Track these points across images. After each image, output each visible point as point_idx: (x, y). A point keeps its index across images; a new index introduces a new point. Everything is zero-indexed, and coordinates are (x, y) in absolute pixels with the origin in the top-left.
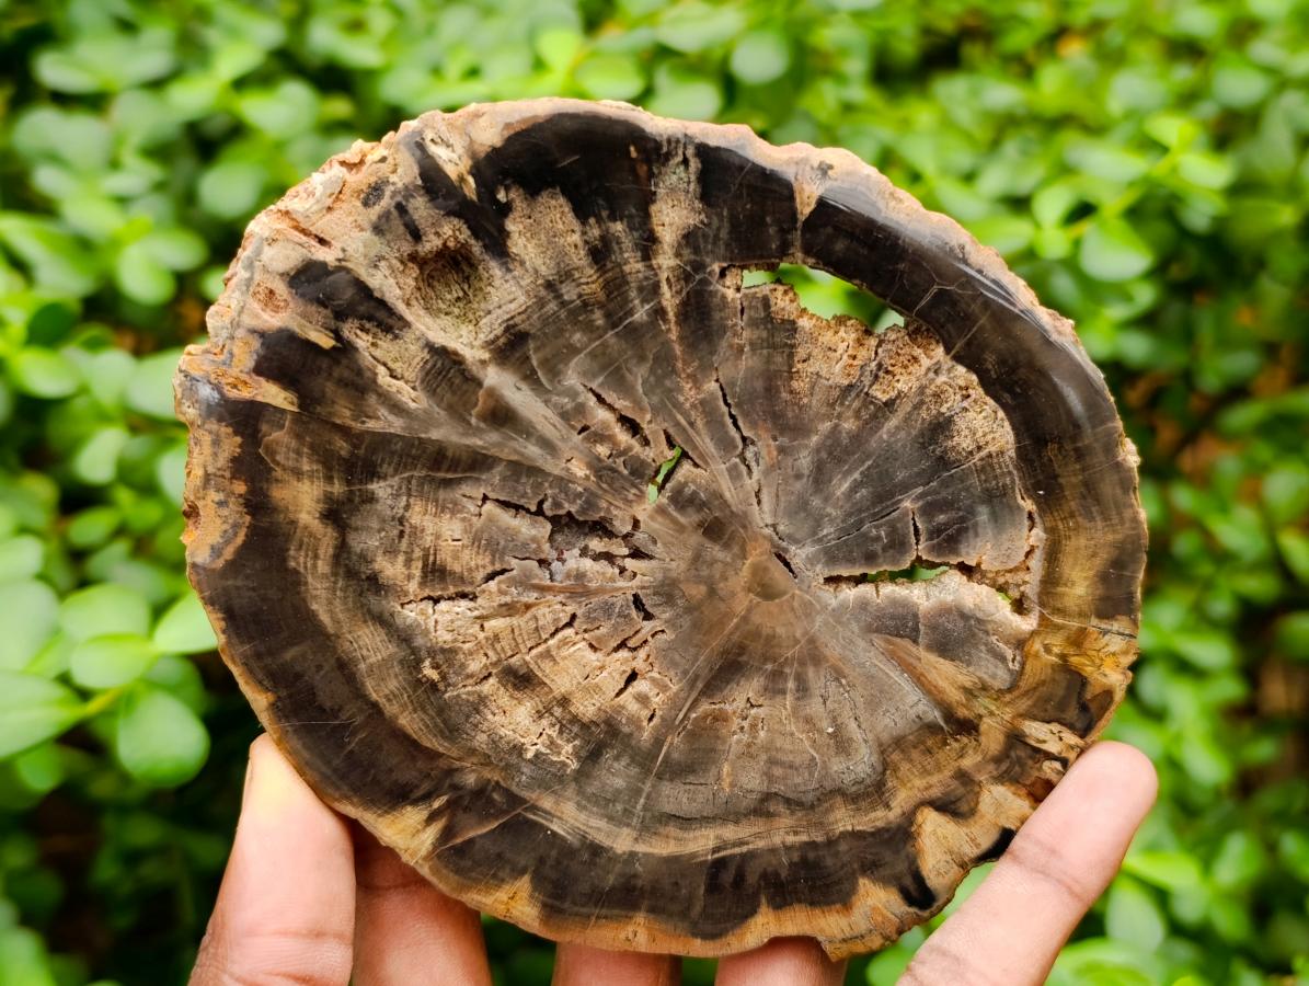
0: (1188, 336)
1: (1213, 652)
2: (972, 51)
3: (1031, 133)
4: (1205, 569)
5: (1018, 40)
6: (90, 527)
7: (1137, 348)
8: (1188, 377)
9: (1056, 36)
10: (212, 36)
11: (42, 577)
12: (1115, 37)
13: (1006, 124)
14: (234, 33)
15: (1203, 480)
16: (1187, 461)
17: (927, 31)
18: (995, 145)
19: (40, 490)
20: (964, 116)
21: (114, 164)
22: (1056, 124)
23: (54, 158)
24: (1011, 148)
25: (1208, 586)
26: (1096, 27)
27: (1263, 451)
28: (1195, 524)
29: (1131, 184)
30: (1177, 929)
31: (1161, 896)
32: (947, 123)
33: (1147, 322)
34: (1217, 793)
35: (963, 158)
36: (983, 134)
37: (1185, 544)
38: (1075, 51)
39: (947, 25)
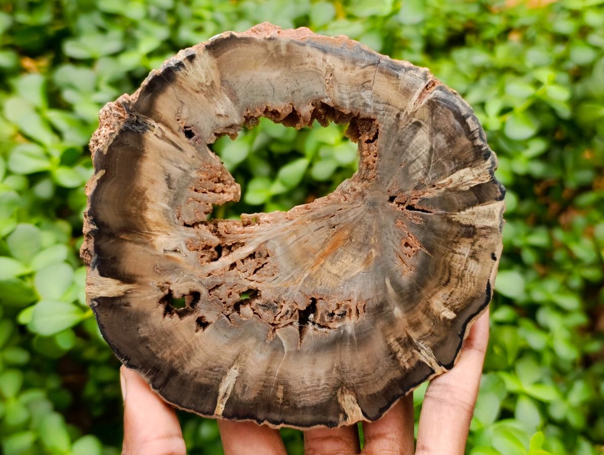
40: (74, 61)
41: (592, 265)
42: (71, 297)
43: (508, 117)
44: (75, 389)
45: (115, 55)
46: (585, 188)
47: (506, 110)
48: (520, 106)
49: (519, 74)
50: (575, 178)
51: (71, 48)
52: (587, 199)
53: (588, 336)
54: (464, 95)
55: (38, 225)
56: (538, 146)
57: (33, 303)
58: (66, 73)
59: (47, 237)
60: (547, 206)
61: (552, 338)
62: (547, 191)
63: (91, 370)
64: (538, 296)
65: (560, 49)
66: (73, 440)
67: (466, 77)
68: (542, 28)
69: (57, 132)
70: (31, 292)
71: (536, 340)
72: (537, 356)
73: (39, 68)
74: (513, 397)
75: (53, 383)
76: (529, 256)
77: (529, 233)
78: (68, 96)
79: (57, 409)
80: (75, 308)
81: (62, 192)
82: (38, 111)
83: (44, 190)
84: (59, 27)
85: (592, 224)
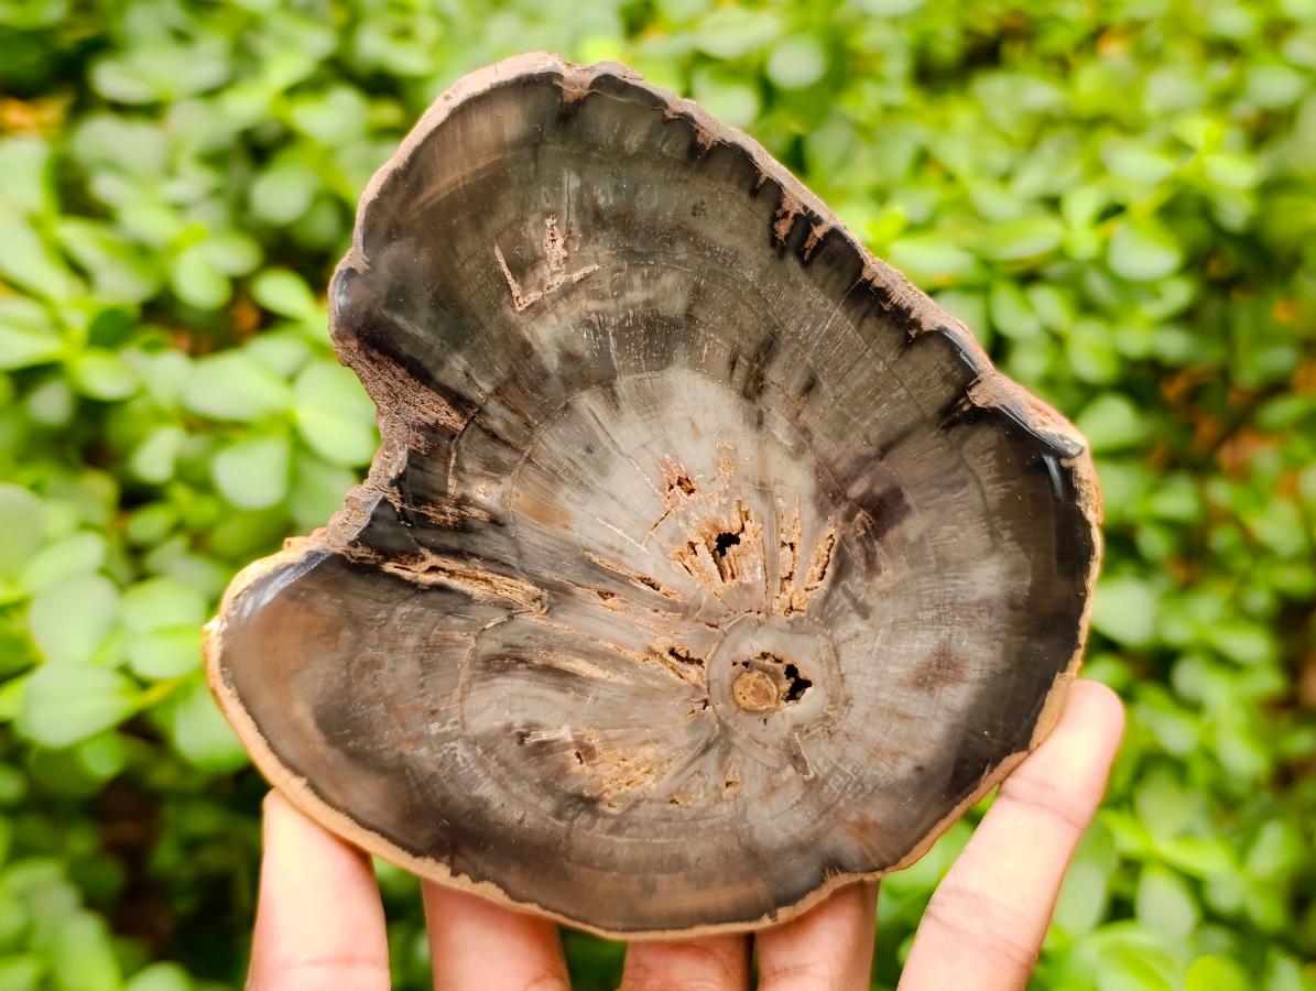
0: (1225, 333)
1: (1252, 645)
2: (1013, 51)
3: (1068, 133)
4: (1243, 563)
5: (1059, 40)
6: (148, 523)
7: (1174, 345)
8: (1225, 375)
9: (1096, 37)
10: (264, 45)
11: (104, 572)
12: (1153, 36)
13: (1045, 123)
14: (287, 43)
15: (1242, 475)
16: (1226, 456)
17: (968, 32)
18: (1032, 144)
19: (100, 488)
20: (1003, 115)
21: (170, 171)
22: (1093, 123)
23: (113, 166)
24: (1049, 147)
25: (1245, 580)
26: (1135, 27)
27: (1300, 446)
28: (1231, 518)
29: (1162, 184)
30: (1210, 917)
31: (1195, 885)
32: (986, 124)
33: (1186, 318)
34: (1256, 786)
35: (1000, 158)
36: (1020, 134)
37: (1222, 539)
38: (1115, 51)
39: (987, 27)
40: (120, 109)
41: (1294, 560)
42: (113, 655)
43: (1116, 227)
44: (133, 855)
45: (211, 94)
46: (1277, 387)
47: (1113, 211)
48: (1143, 202)
49: (1130, 128)
50: (1256, 365)
51: (109, 78)
52: (1282, 411)
53: (1285, 720)
54: (1005, 178)
55: (36, 488)
56: (1180, 293)
57: (24, 670)
58: (100, 136)
59: (57, 516)
60: (1191, 427)
61: (1211, 729)
62: (1195, 394)
63: (169, 812)
64: (1178, 632)
65: (1221, 73)
66: (128, 973)
67: (1007, 138)
68: (1178, 25)
69: (78, 270)
70: (19, 644)
71: (1177, 734)
72: (1178, 768)
73: (42, 126)
74: (1131, 867)
75: (81, 841)
76: (1154, 543)
77: (1155, 489)
78: (104, 187)
79: (91, 903)
80: (120, 682)
81: (92, 411)
82: (35, 223)
83: (50, 405)
84: (85, 32)
85: (1295, 467)
